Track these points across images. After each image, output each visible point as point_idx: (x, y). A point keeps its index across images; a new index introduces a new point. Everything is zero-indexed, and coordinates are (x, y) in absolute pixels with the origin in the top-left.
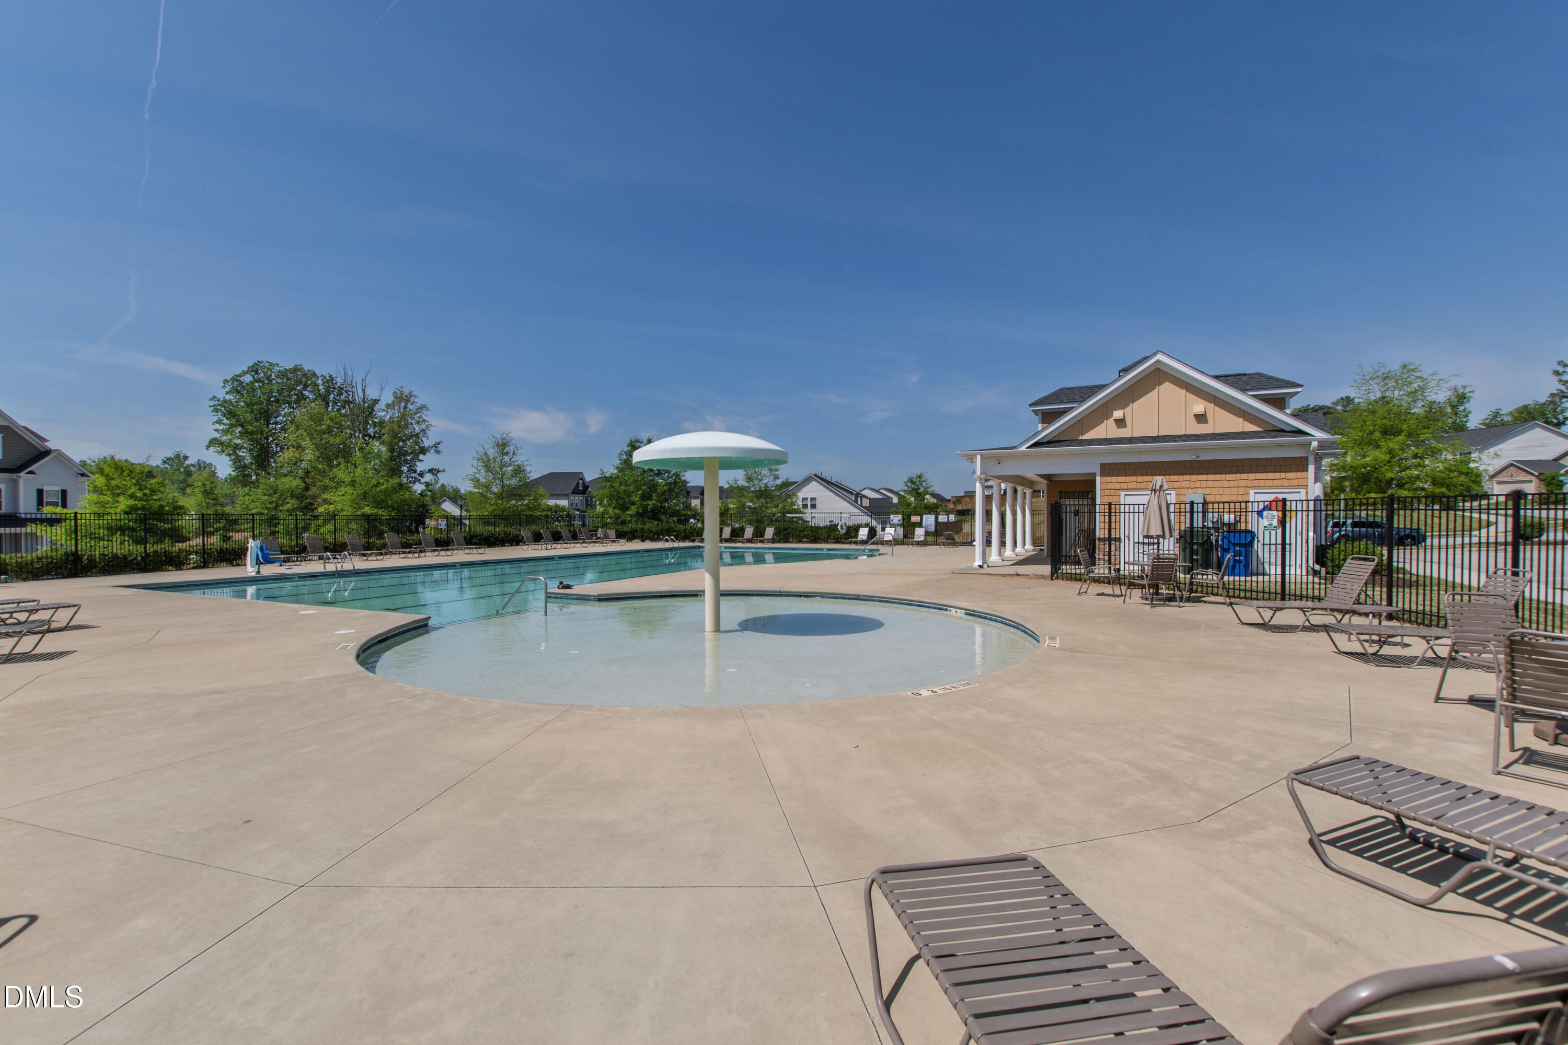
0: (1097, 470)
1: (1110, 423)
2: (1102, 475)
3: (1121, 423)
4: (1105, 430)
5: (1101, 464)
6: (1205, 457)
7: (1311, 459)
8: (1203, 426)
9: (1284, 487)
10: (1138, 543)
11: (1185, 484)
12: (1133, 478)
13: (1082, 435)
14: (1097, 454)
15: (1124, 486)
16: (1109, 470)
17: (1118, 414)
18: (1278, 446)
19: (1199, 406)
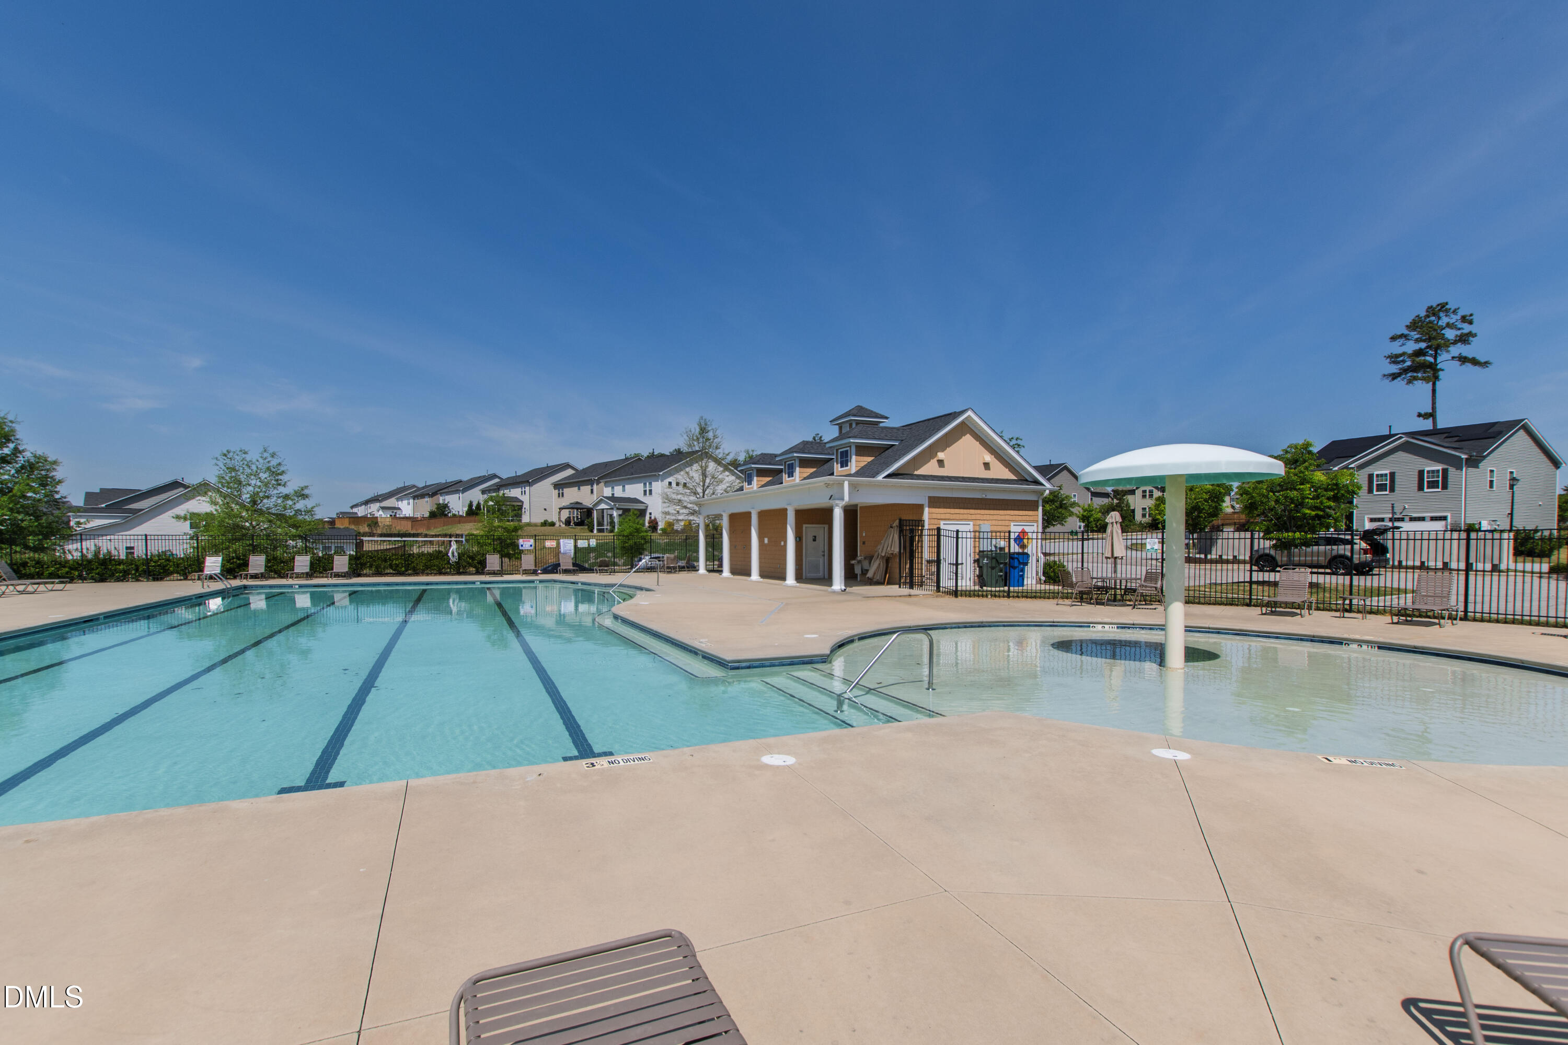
0: (925, 502)
1: (934, 462)
2: (929, 507)
3: (941, 463)
4: (930, 468)
5: (929, 497)
6: (990, 496)
7: (1040, 503)
8: (987, 471)
9: (1027, 521)
10: (951, 564)
11: (978, 517)
12: (948, 510)
13: (917, 470)
14: (927, 488)
15: (943, 516)
16: (935, 502)
17: (941, 455)
18: (1025, 491)
19: (988, 458)
